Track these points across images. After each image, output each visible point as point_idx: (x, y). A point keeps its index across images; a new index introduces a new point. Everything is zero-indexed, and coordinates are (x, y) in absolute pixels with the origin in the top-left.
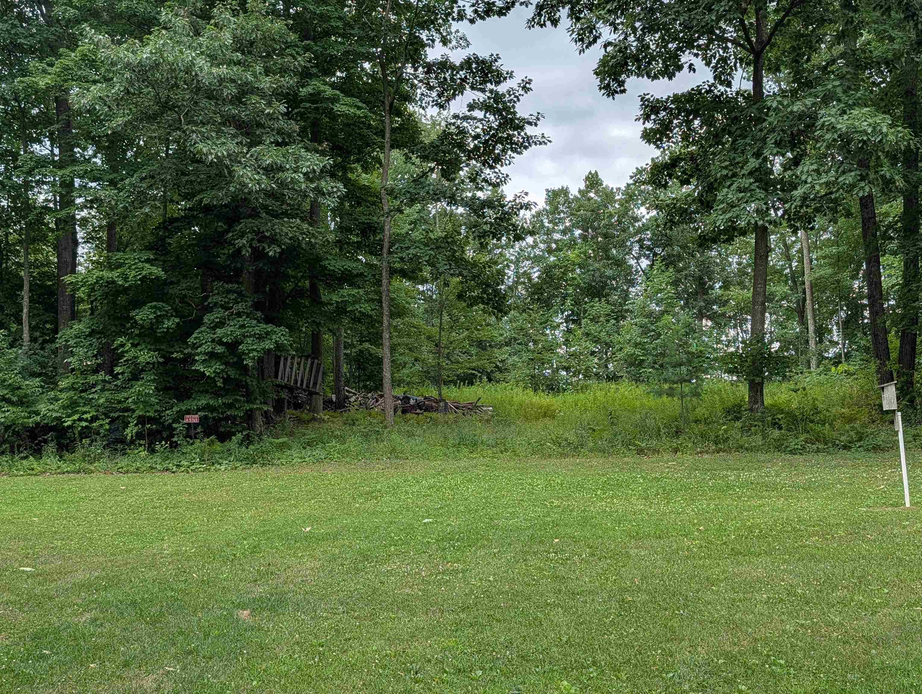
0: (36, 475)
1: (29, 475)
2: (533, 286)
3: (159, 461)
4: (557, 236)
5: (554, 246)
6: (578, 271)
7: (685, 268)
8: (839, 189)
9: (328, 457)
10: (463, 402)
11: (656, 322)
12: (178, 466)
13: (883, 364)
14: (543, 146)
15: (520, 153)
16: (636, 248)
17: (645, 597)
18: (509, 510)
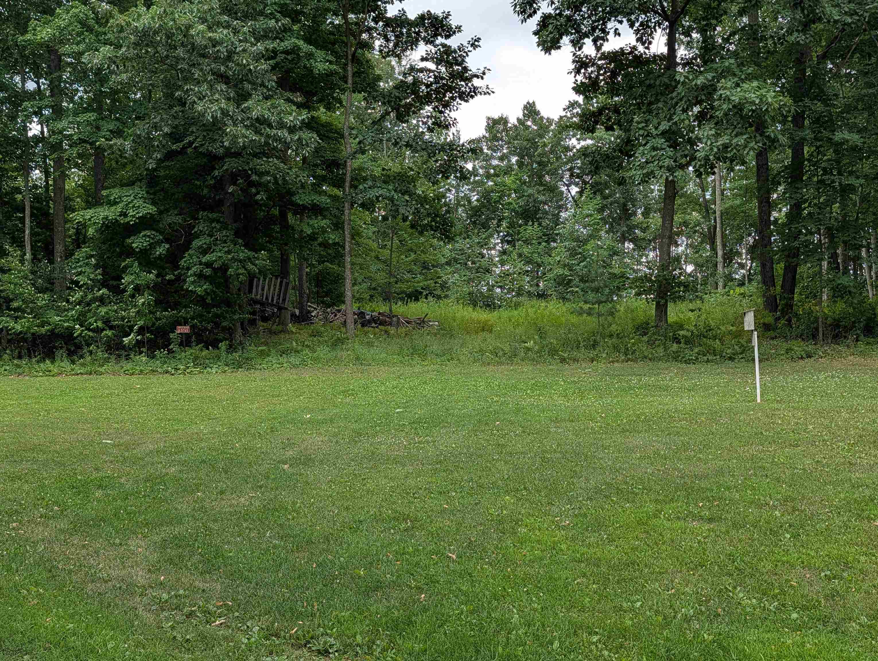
0: (53, 376)
1: (47, 376)
2: (472, 208)
3: (160, 365)
4: (495, 162)
5: (492, 171)
6: (513, 195)
7: (610, 196)
8: (732, 149)
9: (304, 363)
10: (413, 318)
11: (583, 246)
12: (176, 369)
13: (768, 290)
14: (487, 96)
15: (467, 101)
16: (567, 175)
17: (558, 455)
18: (460, 404)
